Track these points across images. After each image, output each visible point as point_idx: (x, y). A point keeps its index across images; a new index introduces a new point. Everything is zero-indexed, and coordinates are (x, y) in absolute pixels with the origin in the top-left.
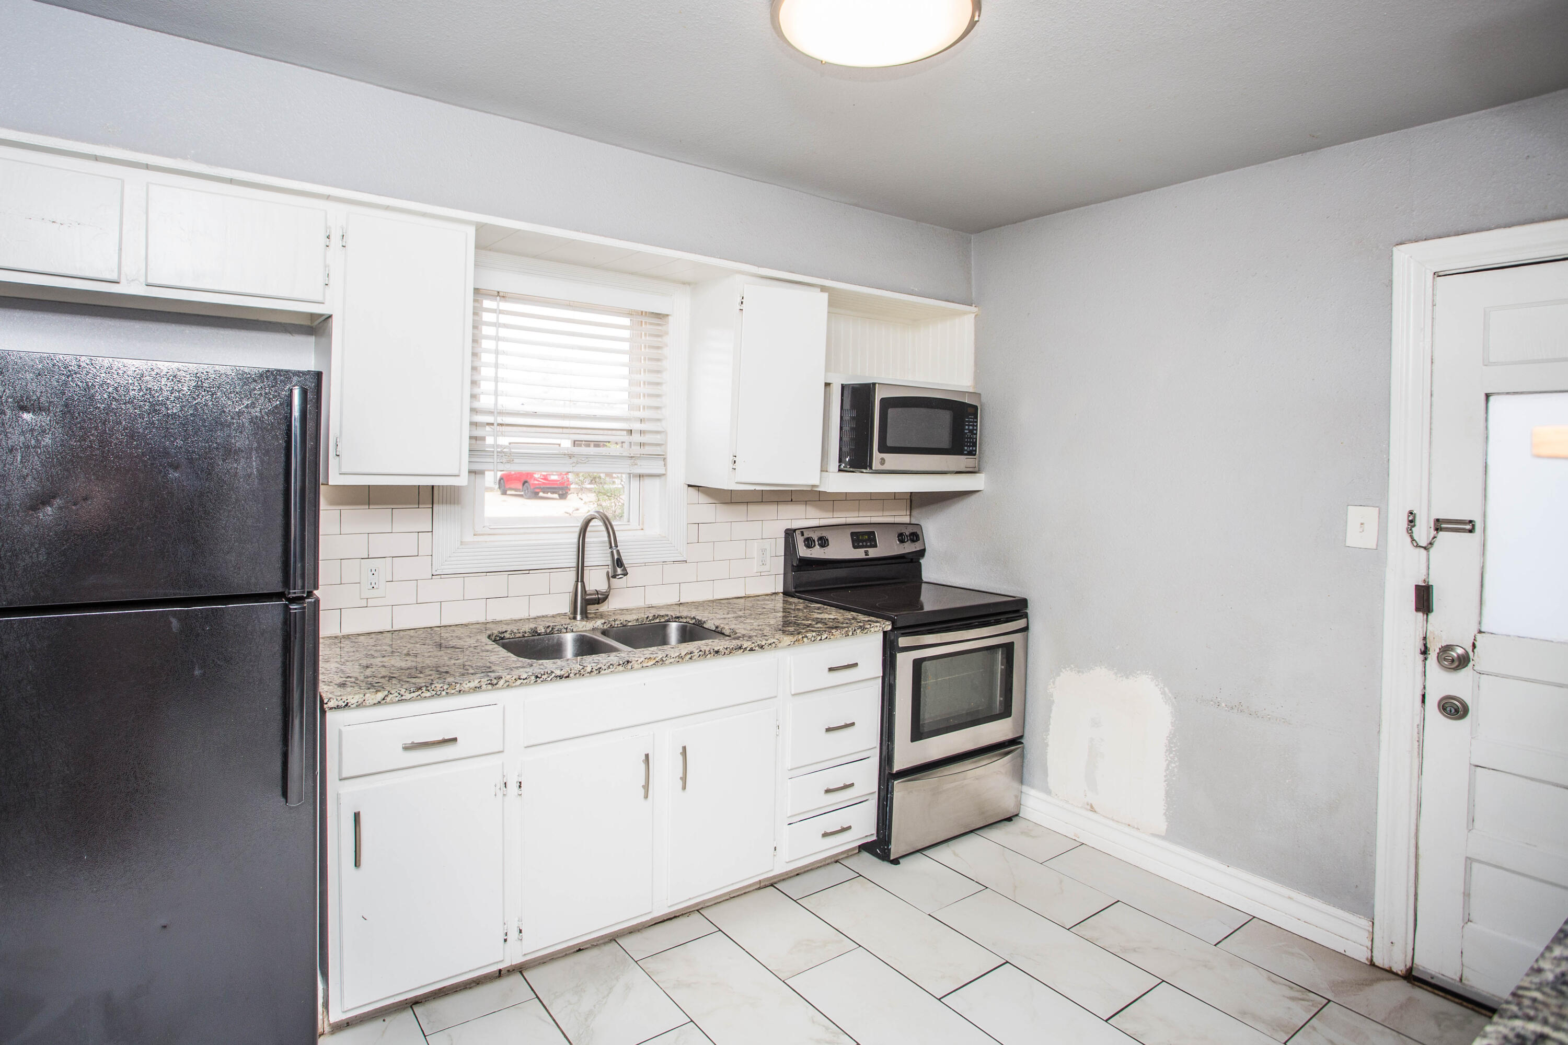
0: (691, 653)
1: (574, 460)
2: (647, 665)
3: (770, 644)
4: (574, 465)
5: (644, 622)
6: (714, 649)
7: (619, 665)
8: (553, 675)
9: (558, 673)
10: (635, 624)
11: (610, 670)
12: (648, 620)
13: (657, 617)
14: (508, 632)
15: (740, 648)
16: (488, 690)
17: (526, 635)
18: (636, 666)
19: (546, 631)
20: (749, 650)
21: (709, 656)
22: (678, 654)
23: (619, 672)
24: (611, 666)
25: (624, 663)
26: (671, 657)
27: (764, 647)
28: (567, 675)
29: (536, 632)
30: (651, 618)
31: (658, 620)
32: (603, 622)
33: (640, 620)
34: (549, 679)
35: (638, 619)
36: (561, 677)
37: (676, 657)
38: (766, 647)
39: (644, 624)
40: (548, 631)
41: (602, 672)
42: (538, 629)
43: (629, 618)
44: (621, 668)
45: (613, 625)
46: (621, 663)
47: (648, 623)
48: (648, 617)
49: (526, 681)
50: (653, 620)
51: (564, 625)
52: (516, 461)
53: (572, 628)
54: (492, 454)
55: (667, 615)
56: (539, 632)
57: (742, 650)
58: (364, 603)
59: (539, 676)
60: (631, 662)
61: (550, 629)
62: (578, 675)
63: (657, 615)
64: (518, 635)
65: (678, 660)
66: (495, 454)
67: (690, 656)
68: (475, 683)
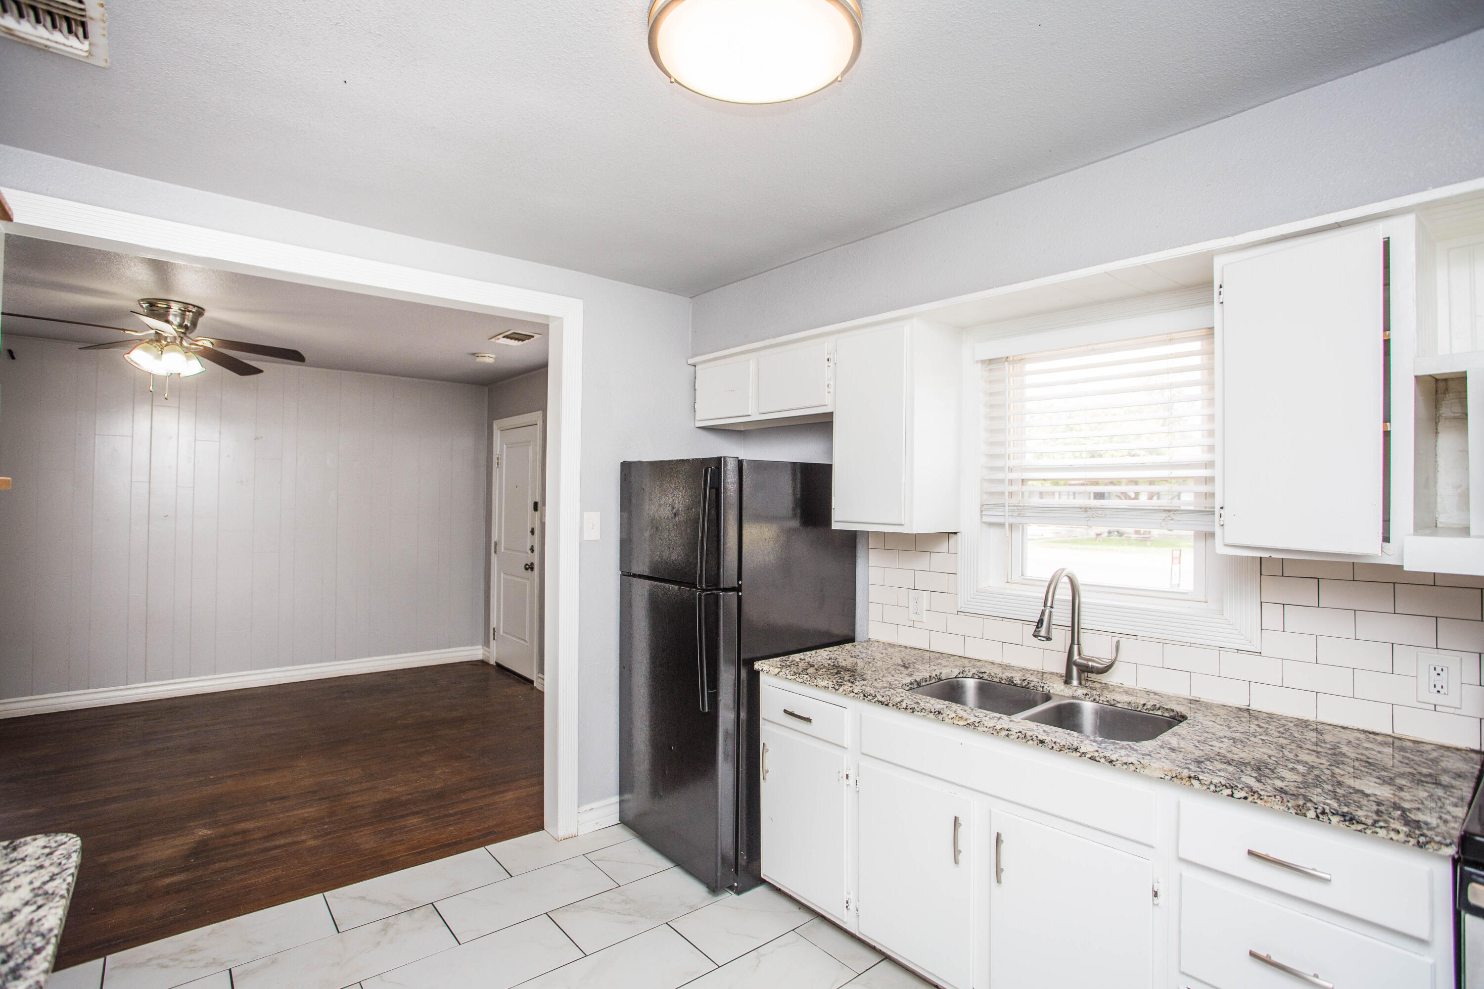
0: (1007, 730)
1: (1090, 512)
2: (958, 723)
3: (1126, 763)
4: (1088, 519)
5: (1139, 709)
6: (1037, 737)
7: (931, 712)
8: (876, 699)
9: (880, 699)
10: (1126, 707)
11: (922, 714)
12: (1145, 708)
13: (1159, 709)
14: (986, 674)
15: (1076, 750)
16: (832, 692)
17: (1003, 682)
18: (947, 720)
19: (1022, 684)
20: (1090, 758)
21: (1031, 742)
22: (992, 725)
23: (930, 719)
24: (923, 710)
25: (935, 712)
26: (984, 725)
27: (1114, 763)
28: (886, 703)
29: (1012, 682)
30: (1149, 707)
31: (1159, 713)
32: (1085, 693)
33: (1133, 705)
34: (873, 701)
35: (1130, 703)
36: (882, 703)
37: (990, 728)
38: (1118, 764)
39: (1140, 711)
40: (1024, 685)
41: (916, 713)
42: (1014, 679)
43: (1118, 697)
44: (931, 715)
45: (1097, 700)
46: (933, 710)
47: (1144, 711)
48: (1144, 705)
49: (856, 696)
50: (1153, 710)
51: (1040, 683)
52: (1028, 514)
53: (1048, 689)
54: (1003, 508)
55: (1173, 711)
56: (1015, 682)
57: (1078, 754)
58: (911, 624)
59: (866, 695)
60: (942, 714)
61: (1026, 683)
62: (895, 707)
63: (1158, 706)
64: (996, 680)
65: (992, 732)
66: (1007, 508)
67: (1006, 733)
68: (825, 683)
